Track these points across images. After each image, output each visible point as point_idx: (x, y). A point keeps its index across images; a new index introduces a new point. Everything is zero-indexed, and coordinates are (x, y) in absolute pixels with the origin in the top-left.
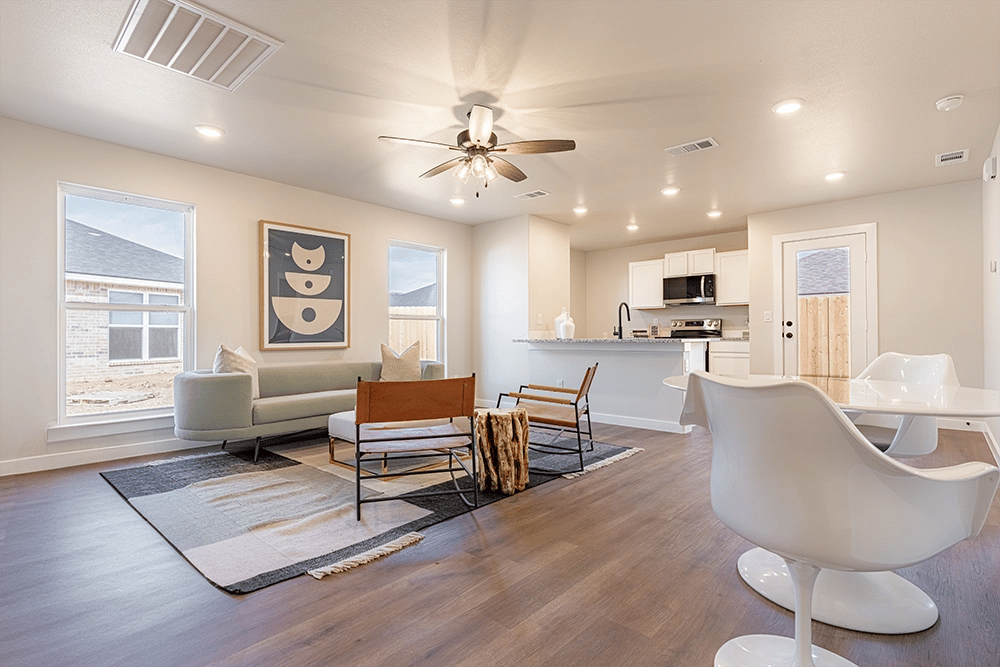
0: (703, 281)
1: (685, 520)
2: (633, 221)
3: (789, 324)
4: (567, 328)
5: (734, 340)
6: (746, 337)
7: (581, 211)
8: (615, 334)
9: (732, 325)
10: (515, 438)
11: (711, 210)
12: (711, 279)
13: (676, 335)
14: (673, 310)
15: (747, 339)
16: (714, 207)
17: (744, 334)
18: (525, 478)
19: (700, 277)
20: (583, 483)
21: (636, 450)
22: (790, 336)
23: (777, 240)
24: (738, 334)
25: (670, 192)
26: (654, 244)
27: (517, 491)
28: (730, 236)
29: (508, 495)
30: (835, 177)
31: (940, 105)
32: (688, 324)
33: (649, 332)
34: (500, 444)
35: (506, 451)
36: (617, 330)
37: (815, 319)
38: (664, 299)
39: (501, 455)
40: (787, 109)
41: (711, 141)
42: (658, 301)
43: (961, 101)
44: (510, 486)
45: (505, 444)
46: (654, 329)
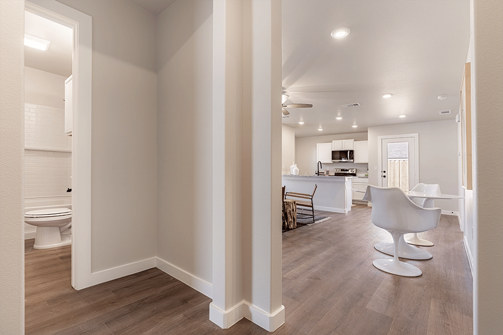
0: (349, 153)
1: (355, 237)
2: (320, 127)
3: (385, 172)
4: (296, 170)
5: (362, 177)
6: (367, 176)
7: (301, 123)
8: (316, 174)
9: (361, 172)
10: (293, 210)
11: (354, 125)
12: (352, 152)
13: (337, 174)
14: (335, 164)
15: (367, 178)
16: (355, 124)
17: (366, 175)
18: (296, 225)
19: (347, 151)
20: (315, 227)
21: (329, 218)
22: (384, 177)
23: (380, 138)
24: (363, 175)
25: (339, 118)
26: (328, 136)
27: (294, 228)
28: (361, 135)
29: (291, 229)
30: (403, 116)
31: (439, 98)
32: (342, 170)
33: (325, 173)
34: (288, 211)
35: (290, 214)
36: (317, 172)
37: (394, 170)
38: (332, 159)
39: (289, 215)
40: (386, 96)
41: (358, 104)
42: (330, 160)
43: (445, 98)
44: (292, 226)
45: (290, 211)
46: (328, 172)
